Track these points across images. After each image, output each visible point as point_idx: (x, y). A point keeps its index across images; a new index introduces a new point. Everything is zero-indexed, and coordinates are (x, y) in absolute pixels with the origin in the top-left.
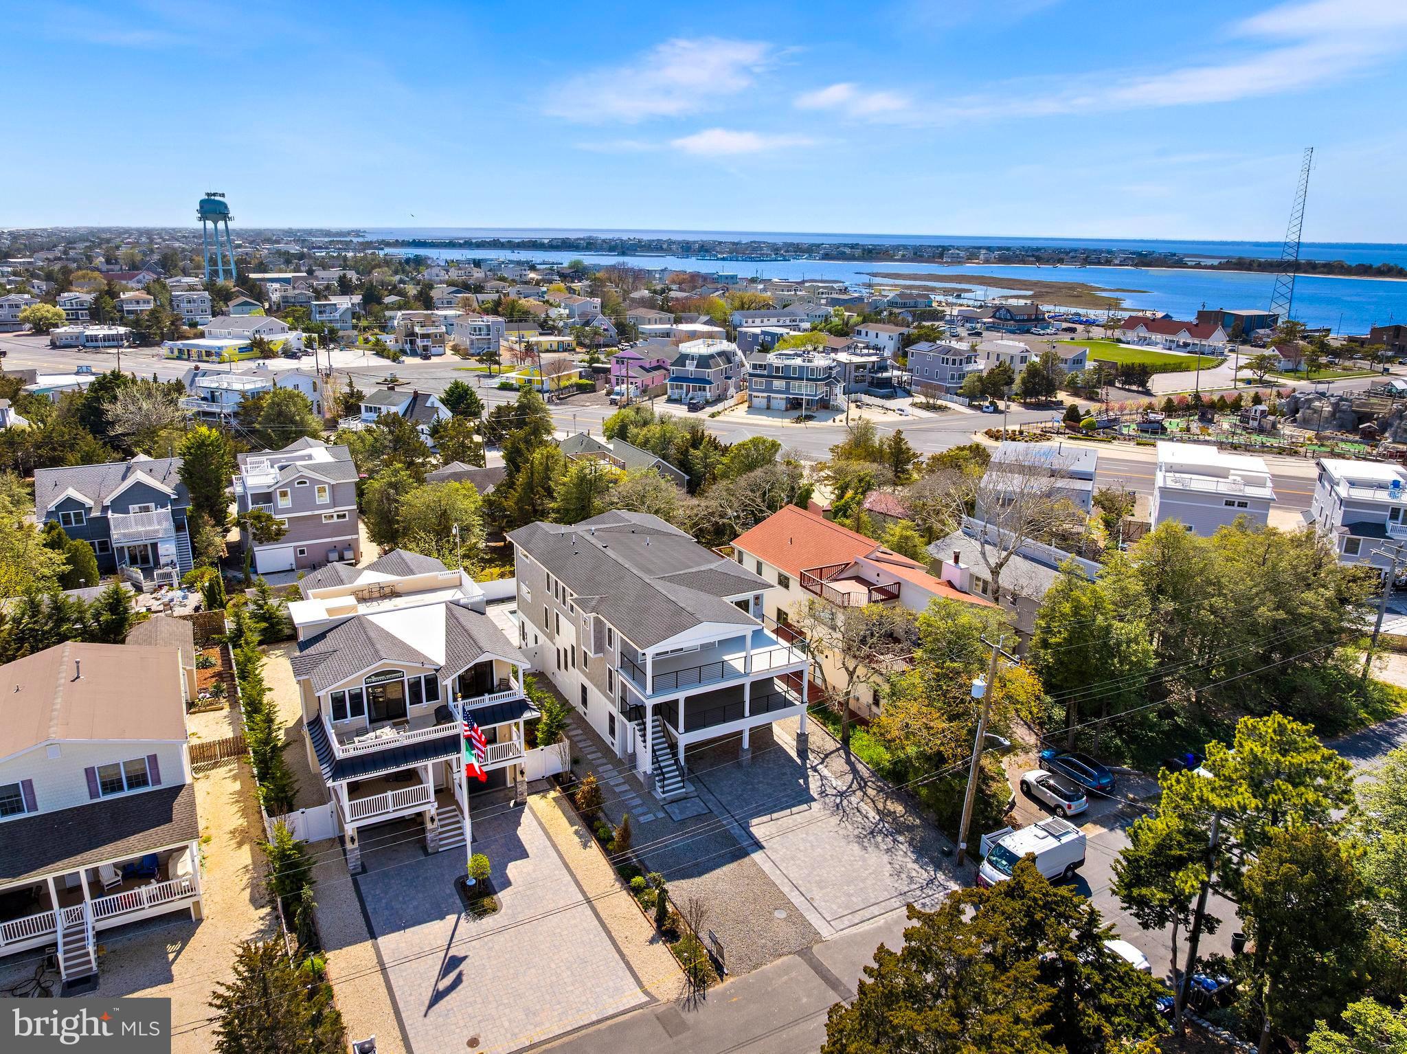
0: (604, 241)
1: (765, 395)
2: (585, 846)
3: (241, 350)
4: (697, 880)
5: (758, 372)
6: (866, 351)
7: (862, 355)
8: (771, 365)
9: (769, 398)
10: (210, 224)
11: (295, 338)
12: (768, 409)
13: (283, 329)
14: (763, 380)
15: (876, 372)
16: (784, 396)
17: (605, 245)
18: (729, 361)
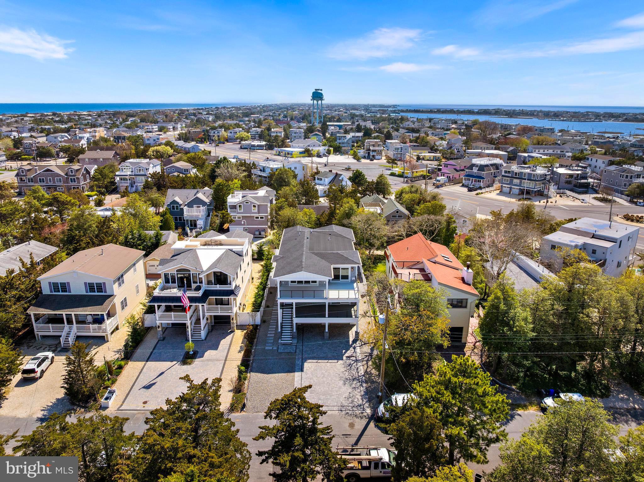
0: (504, 111)
1: (509, 186)
2: (240, 352)
3: (301, 153)
4: (265, 375)
5: (507, 175)
6: (576, 168)
7: (573, 170)
8: (513, 172)
9: (511, 188)
10: (315, 102)
11: (322, 149)
12: (509, 194)
13: (319, 145)
14: (509, 179)
15: (578, 180)
16: (518, 188)
17: (504, 113)
18: (497, 168)
